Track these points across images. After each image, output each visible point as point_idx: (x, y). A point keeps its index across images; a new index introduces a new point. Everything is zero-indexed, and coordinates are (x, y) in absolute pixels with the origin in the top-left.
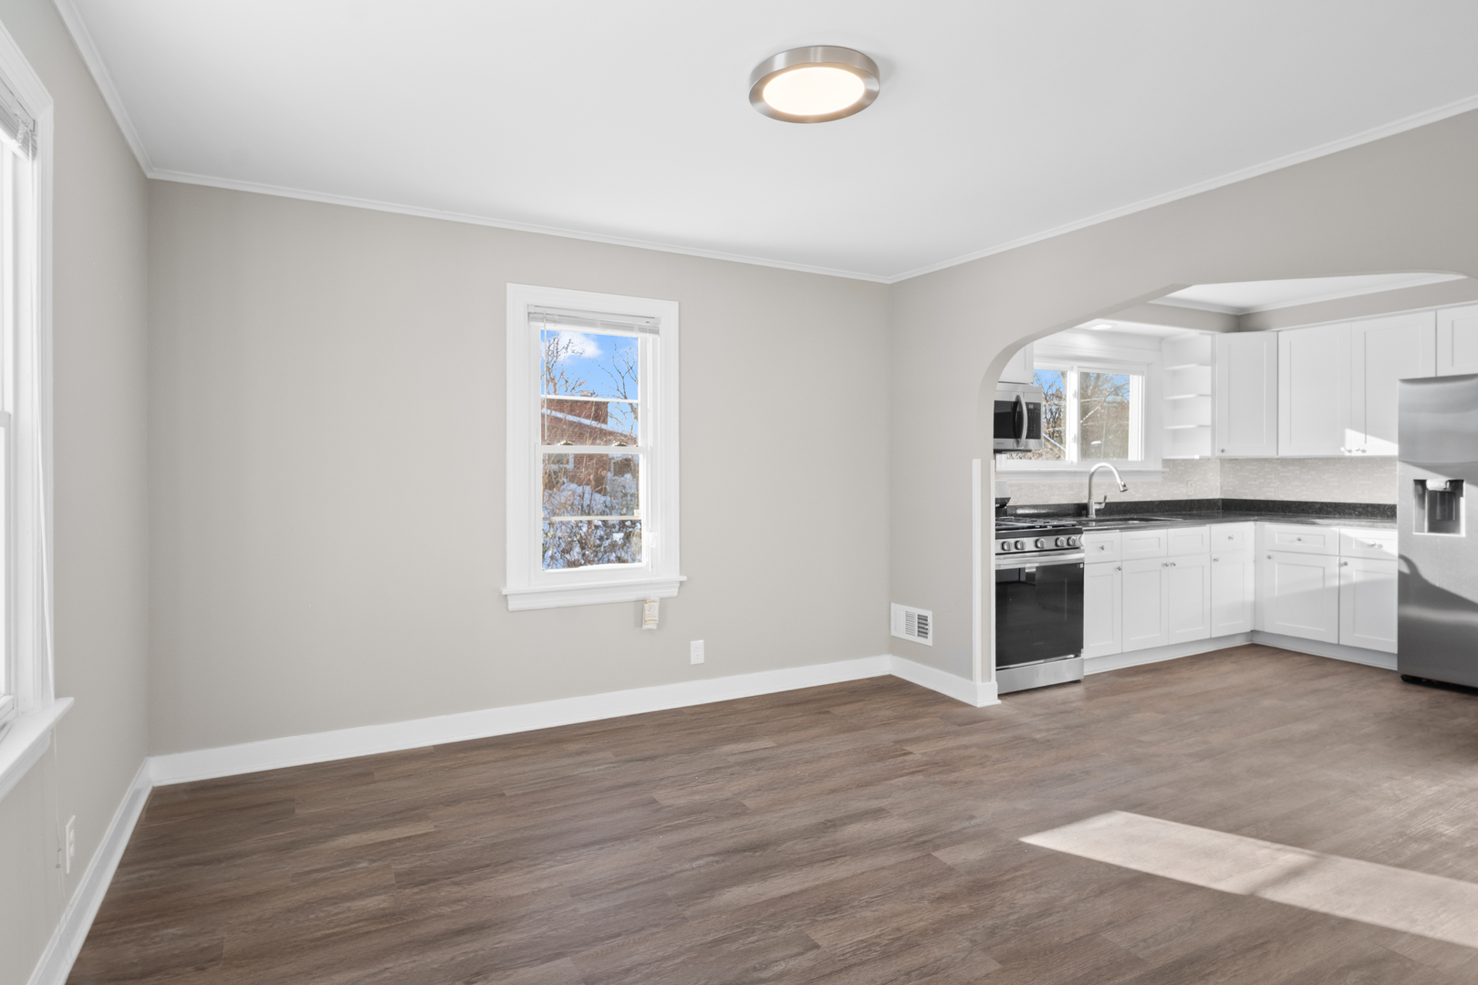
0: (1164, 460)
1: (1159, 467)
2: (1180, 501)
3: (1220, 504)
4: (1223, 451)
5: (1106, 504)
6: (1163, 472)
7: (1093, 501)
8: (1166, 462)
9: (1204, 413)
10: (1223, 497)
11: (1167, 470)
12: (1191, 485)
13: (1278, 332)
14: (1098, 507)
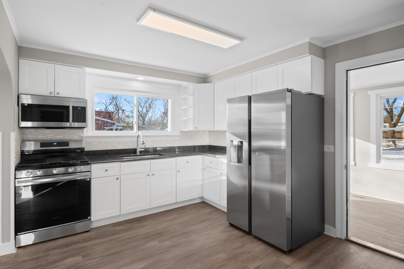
0: (180, 131)
1: (178, 134)
2: (188, 146)
3: (208, 147)
4: (196, 128)
5: (145, 148)
6: (180, 136)
7: (138, 148)
8: (182, 132)
9: (191, 114)
10: (209, 145)
11: (181, 135)
12: (194, 140)
13: (214, 83)
14: (141, 150)
